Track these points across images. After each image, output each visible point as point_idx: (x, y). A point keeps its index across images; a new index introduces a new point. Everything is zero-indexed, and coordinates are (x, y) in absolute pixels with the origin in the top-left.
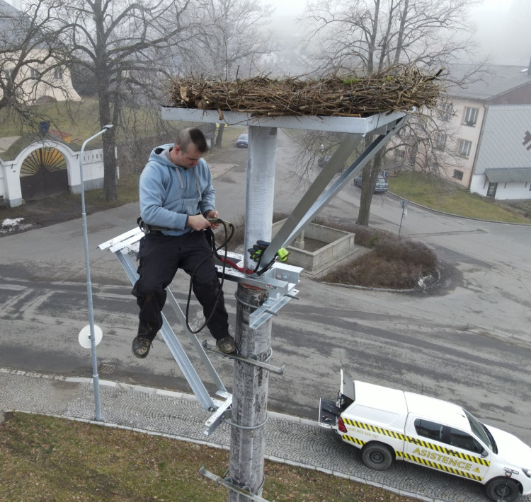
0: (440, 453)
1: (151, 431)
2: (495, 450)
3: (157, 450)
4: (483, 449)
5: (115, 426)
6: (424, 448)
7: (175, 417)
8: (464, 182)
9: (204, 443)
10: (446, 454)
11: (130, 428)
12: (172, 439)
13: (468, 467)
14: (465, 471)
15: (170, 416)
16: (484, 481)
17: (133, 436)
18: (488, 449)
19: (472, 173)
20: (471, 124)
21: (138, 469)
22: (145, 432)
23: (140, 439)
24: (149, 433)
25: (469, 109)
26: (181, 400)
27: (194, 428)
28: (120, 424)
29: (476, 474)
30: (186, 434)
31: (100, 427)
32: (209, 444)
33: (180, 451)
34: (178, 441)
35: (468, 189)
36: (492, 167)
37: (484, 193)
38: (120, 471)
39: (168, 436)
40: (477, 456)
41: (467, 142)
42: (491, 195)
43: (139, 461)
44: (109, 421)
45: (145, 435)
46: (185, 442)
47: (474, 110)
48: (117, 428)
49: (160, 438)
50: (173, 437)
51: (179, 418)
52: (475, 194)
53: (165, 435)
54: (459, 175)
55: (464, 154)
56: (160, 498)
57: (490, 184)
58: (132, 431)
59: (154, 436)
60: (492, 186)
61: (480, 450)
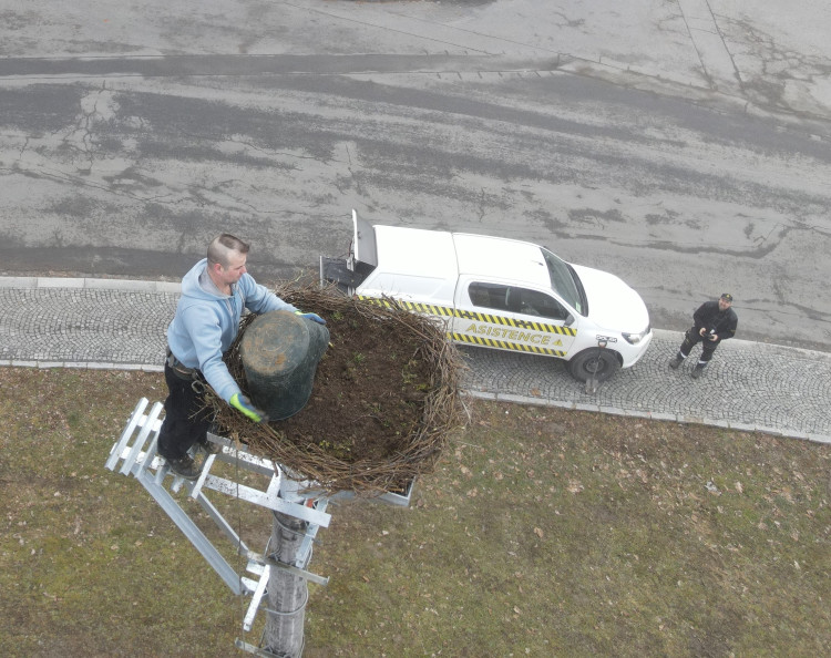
0: (506, 326)
1: (42, 361)
2: (585, 311)
3: (61, 392)
4: (567, 314)
6: (482, 322)
7: (79, 328)
9: (137, 367)
10: (514, 328)
11: (7, 363)
12: (82, 369)
13: (546, 340)
14: (541, 347)
15: (70, 327)
16: (568, 357)
17: (15, 375)
18: (574, 312)
21: (35, 432)
22: (33, 364)
23: (26, 378)
24: (42, 365)
26: (84, 292)
27: (115, 343)
29: (557, 349)
30: (104, 355)
32: (146, 368)
33: (99, 388)
34: (93, 370)
38: (7, 440)
39: (74, 365)
40: (559, 323)
43: (34, 419)
45: (35, 370)
46: (105, 370)
49: (62, 370)
50: (83, 365)
51: (86, 328)
53: (68, 365)
56: (81, 474)
58: (11, 367)
59: (51, 369)
61: (562, 313)
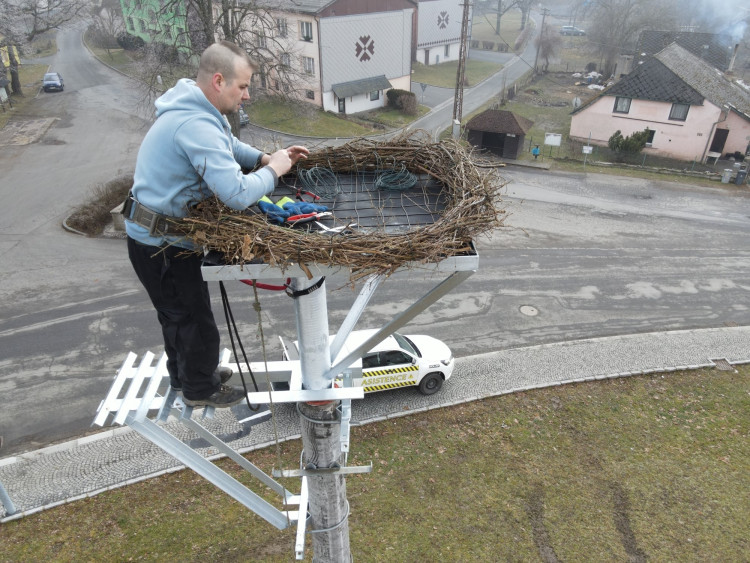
0: (382, 376)
1: (91, 491)
2: (420, 355)
3: (110, 507)
4: (412, 358)
5: (40, 508)
6: (369, 377)
7: (115, 461)
8: (317, 101)
9: (164, 472)
10: (386, 375)
11: (63, 502)
12: (123, 487)
13: (404, 377)
14: (403, 382)
15: (108, 463)
16: (417, 383)
17: (71, 508)
18: (414, 356)
19: (322, 90)
20: (308, 39)
21: (95, 541)
22: (83, 496)
23: (77, 507)
24: (91, 495)
25: (302, 24)
26: (114, 438)
27: (144, 463)
28: (46, 503)
29: (411, 381)
30: (137, 473)
31: (18, 520)
32: (169, 471)
33: (137, 494)
34: (131, 485)
35: (321, 109)
36: (336, 83)
37: (335, 109)
38: (73, 555)
39: (116, 486)
40: (408, 365)
41: (309, 58)
42: (342, 110)
43: (92, 533)
44: (28, 507)
45: (87, 500)
46: (141, 482)
47: (307, 24)
48: (44, 511)
49: (107, 493)
50: (123, 484)
51: (120, 460)
52: (329, 112)
53: (111, 488)
54: (311, 95)
55: (310, 72)
56: (137, 556)
57: (339, 100)
58: (67, 504)
59: (98, 495)
60: (341, 101)
61: (409, 360)
